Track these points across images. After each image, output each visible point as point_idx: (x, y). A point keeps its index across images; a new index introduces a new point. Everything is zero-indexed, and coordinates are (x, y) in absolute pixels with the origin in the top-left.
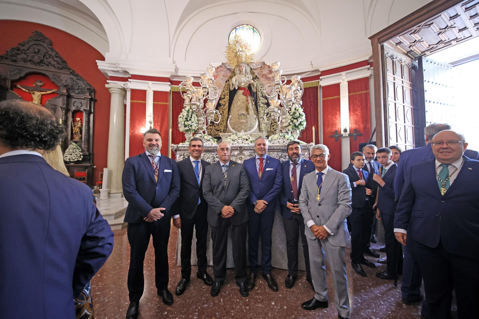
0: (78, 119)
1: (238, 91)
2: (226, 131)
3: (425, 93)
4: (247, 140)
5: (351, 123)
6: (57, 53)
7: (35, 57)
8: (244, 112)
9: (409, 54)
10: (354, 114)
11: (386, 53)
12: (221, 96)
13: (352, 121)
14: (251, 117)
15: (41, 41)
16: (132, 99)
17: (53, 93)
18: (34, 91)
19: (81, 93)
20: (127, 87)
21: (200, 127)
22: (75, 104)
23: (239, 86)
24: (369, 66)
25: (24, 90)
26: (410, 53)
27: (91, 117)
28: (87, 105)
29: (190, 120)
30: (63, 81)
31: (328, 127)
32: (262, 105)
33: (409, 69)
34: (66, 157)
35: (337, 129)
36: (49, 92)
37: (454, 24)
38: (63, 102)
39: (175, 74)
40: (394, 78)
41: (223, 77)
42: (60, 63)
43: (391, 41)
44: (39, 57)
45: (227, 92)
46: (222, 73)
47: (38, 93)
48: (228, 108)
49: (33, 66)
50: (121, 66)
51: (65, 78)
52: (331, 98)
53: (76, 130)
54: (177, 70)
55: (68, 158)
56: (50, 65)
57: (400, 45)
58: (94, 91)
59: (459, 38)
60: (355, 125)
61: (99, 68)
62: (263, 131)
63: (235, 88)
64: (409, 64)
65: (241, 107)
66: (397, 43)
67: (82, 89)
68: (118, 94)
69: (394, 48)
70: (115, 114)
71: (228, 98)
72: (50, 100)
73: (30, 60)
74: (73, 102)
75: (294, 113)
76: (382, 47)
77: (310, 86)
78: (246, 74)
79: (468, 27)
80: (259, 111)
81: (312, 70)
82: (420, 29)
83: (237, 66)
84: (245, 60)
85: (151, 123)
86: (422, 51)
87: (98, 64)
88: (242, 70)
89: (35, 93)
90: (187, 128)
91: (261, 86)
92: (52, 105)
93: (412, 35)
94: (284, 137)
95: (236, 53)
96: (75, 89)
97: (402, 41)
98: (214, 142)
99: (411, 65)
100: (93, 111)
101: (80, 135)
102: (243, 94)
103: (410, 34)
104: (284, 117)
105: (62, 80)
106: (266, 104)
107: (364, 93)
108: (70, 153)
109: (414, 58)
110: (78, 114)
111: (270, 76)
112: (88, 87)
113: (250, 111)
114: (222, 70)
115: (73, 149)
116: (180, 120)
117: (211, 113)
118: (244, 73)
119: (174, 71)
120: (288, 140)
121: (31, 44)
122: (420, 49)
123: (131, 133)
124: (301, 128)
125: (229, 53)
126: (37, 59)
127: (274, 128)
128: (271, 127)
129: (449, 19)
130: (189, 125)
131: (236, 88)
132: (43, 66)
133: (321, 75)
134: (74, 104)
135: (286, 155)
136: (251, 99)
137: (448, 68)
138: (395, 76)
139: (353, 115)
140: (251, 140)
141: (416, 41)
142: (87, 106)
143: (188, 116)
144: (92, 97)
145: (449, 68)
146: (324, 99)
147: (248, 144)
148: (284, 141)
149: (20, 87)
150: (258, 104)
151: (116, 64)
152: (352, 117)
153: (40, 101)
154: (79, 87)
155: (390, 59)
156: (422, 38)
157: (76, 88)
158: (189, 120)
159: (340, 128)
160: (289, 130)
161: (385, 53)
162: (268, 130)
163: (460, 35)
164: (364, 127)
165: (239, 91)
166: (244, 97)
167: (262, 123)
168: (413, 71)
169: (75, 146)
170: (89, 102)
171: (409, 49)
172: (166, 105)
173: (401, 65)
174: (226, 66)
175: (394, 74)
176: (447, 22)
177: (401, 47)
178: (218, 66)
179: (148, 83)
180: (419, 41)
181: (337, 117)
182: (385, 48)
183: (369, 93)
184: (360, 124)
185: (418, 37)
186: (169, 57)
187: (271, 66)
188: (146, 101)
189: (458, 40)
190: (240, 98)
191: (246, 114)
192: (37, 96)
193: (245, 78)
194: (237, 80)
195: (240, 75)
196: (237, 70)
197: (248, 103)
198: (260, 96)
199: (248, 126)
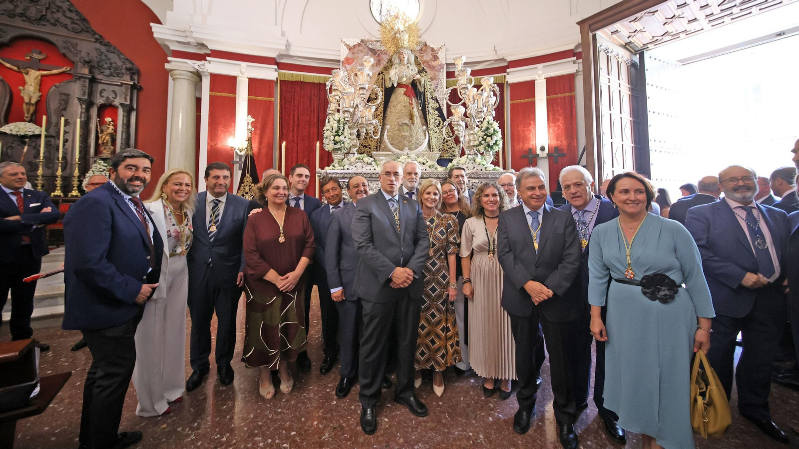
0: (108, 119)
1: (398, 88)
2: (380, 148)
3: (648, 101)
5: (550, 139)
6: (72, 5)
7: (31, 8)
8: (407, 121)
9: (627, 47)
10: (555, 126)
11: (600, 45)
12: (370, 95)
13: (552, 136)
14: (417, 128)
16: (212, 90)
17: (63, 73)
18: (29, 69)
19: (115, 75)
20: (204, 70)
21: (354, 144)
22: (105, 94)
23: (400, 82)
24: (575, 58)
25: (8, 65)
26: (628, 45)
27: (132, 116)
28: (126, 95)
29: (342, 134)
30: (82, 53)
31: (518, 144)
32: (431, 111)
33: (627, 66)
35: (531, 147)
36: (55, 71)
37: (683, 13)
38: (82, 89)
39: (284, 53)
40: (609, 79)
42: (77, 22)
43: (606, 29)
44: (38, 9)
45: (381, 89)
46: (361, 55)
47: (35, 73)
48: (382, 113)
49: (27, 25)
50: (194, 35)
51: (87, 48)
52: (522, 102)
53: (105, 138)
54: (288, 46)
56: (57, 23)
57: (617, 34)
58: (138, 73)
59: (688, 30)
60: (555, 141)
61: (155, 36)
62: (433, 150)
63: (393, 84)
64: (627, 60)
65: (402, 113)
66: (613, 32)
67: (116, 69)
68: (186, 80)
69: (609, 38)
70: (181, 114)
71: (383, 99)
72: (57, 86)
73: (22, 14)
75: (487, 128)
76: (594, 36)
78: (409, 65)
79: (698, 18)
80: (428, 120)
81: (496, 58)
82: (642, 16)
83: (395, 52)
84: (407, 44)
85: (250, 130)
86: (644, 44)
87: (153, 30)
88: (404, 59)
89: (29, 73)
91: (430, 83)
92: (62, 94)
93: (632, 23)
94: (474, 160)
96: (104, 67)
97: (619, 30)
99: (630, 62)
100: (135, 107)
101: (112, 148)
102: (405, 94)
103: (630, 22)
104: (472, 132)
105: (81, 51)
106: (437, 109)
107: (568, 96)
109: (634, 52)
110: (107, 111)
111: (434, 63)
112: (129, 66)
113: (415, 119)
114: (361, 51)
115: (100, 171)
116: (326, 134)
117: (370, 124)
118: (406, 63)
119: (284, 48)
122: (641, 41)
123: (211, 146)
125: (385, 32)
126: (34, 12)
127: (448, 145)
128: (444, 143)
129: (676, 7)
130: (341, 141)
131: (395, 85)
132: (45, 25)
133: (508, 67)
134: (101, 93)
136: (416, 101)
137: (676, 67)
138: (610, 77)
139: (553, 127)
140: (430, 165)
141: (636, 30)
142: (125, 99)
143: (339, 128)
144: (134, 83)
146: (512, 102)
147: (426, 170)
148: (475, 166)
150: (427, 110)
151: (184, 32)
152: (551, 130)
153: (38, 87)
154: (111, 64)
155: (604, 53)
156: (644, 28)
157: (106, 66)
158: (340, 134)
159: (535, 146)
160: (478, 151)
161: (598, 45)
163: (689, 28)
164: (568, 144)
165: (399, 90)
166: (406, 99)
167: (433, 137)
168: (632, 69)
169: (104, 166)
170: (129, 91)
171: (627, 39)
172: (270, 101)
173: (618, 62)
174: (367, 45)
175: (608, 75)
176: (674, 11)
177: (618, 37)
178: (354, 44)
179: (240, 65)
180: (641, 31)
181: (531, 128)
182: (597, 38)
183: (574, 96)
184: (563, 140)
185: (640, 26)
186: (276, 24)
187: (436, 49)
188: (236, 94)
189: (688, 33)
190: (400, 99)
191: (410, 123)
192: (32, 77)
193: (407, 70)
194: (395, 74)
195: (400, 66)
196: (396, 58)
197: (413, 108)
198: (428, 98)
199: (413, 142)
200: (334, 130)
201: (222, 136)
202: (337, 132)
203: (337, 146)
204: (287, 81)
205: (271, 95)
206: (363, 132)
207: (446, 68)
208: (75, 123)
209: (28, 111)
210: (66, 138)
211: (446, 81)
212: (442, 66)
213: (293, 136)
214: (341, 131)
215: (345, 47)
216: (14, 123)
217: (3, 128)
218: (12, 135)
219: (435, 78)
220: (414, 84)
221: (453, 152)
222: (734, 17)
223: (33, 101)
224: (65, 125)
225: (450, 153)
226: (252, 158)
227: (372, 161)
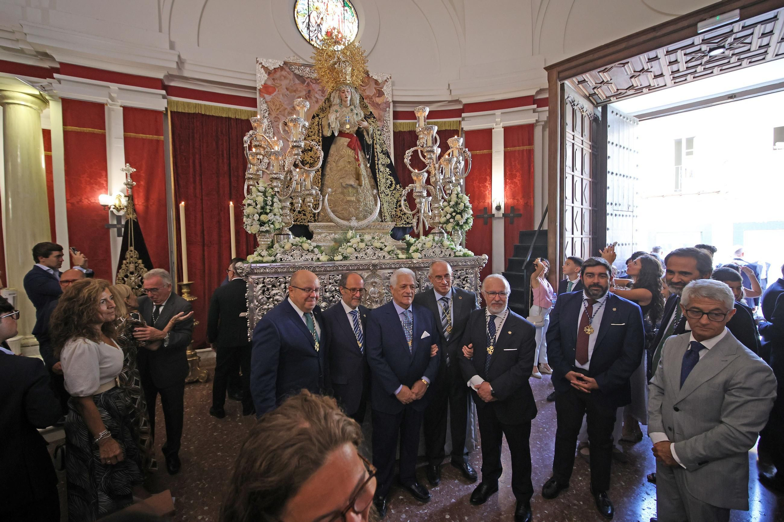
1: (340, 138)
2: (318, 216)
3: (608, 161)
4: (381, 249)
5: (507, 197)
8: (352, 182)
9: (591, 98)
10: (512, 183)
11: (567, 97)
13: (508, 194)
14: (366, 191)
16: (66, 122)
21: (287, 221)
23: (342, 129)
24: (535, 106)
26: (592, 96)
29: (271, 210)
32: (382, 169)
33: (590, 121)
35: (486, 205)
37: (651, 67)
39: (176, 73)
40: (573, 136)
41: (288, 92)
43: (574, 79)
45: (317, 138)
46: (285, 83)
50: (29, 39)
52: (478, 152)
54: (180, 63)
57: (583, 84)
59: (652, 85)
60: (512, 200)
64: (590, 114)
65: (346, 171)
66: (580, 81)
69: (576, 89)
75: (457, 204)
76: (562, 86)
77: (447, 128)
78: (353, 107)
79: (664, 74)
80: (378, 180)
81: (450, 99)
82: (612, 68)
83: (334, 89)
84: (350, 80)
85: (129, 184)
86: (607, 96)
88: (346, 99)
91: (379, 132)
93: (600, 74)
94: (442, 244)
95: (335, 64)
97: (587, 80)
98: (322, 254)
99: (593, 116)
102: (349, 146)
103: (599, 72)
106: (388, 166)
107: (526, 150)
109: (595, 104)
111: (378, 100)
114: (285, 77)
116: (248, 210)
117: (308, 194)
118: (349, 105)
119: (175, 66)
120: (447, 248)
122: (606, 93)
124: (467, 228)
125: (320, 61)
128: (396, 208)
129: (647, 61)
130: (269, 221)
131: (336, 134)
133: (463, 111)
136: (363, 155)
139: (510, 184)
140: (389, 250)
141: (603, 81)
145: (635, 124)
150: (377, 167)
151: (13, 32)
152: (508, 187)
155: (571, 105)
156: (611, 79)
158: (268, 211)
159: (490, 204)
161: (565, 96)
162: (392, 213)
163: (654, 83)
164: (525, 204)
165: (340, 140)
166: (350, 152)
168: (594, 124)
171: (592, 90)
172: (158, 141)
173: (582, 115)
174: (293, 70)
175: (573, 131)
176: (644, 64)
177: (583, 87)
178: (275, 67)
179: (109, 87)
180: (607, 83)
181: (487, 185)
182: (565, 88)
183: (533, 149)
184: (520, 199)
185: (608, 78)
186: (160, 31)
187: (380, 81)
188: (105, 129)
189: (651, 88)
190: (342, 153)
191: (356, 184)
193: (350, 115)
194: (336, 119)
195: (341, 108)
196: (336, 97)
197: (359, 165)
198: (378, 152)
199: (361, 209)
200: (259, 206)
201: (88, 188)
202: (262, 208)
203: (264, 229)
204: (182, 113)
205: (158, 132)
206: (298, 203)
207: (393, 106)
211: (394, 123)
212: (387, 104)
213: (195, 189)
214: (268, 207)
215: (262, 70)
220: (360, 133)
221: (408, 218)
222: (697, 75)
225: (403, 220)
226: (136, 224)
227: (314, 248)
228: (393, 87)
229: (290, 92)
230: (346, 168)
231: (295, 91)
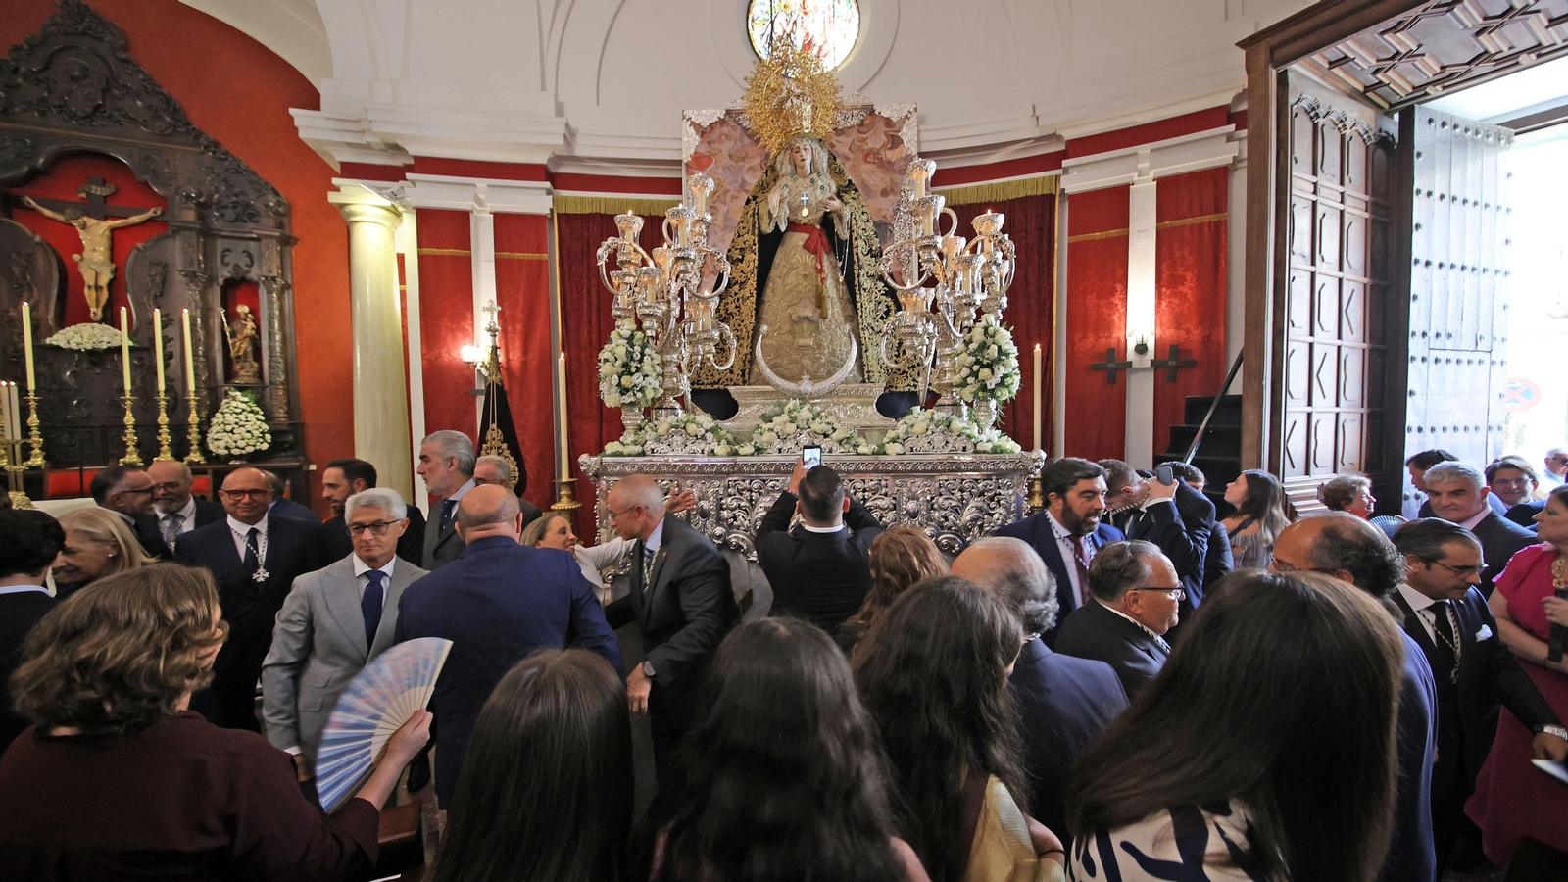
0: (243, 309)
1: (790, 234)
3: (1416, 235)
4: (826, 436)
5: (1162, 325)
7: (74, 94)
8: (809, 311)
9: (1370, 95)
10: (1174, 295)
11: (1296, 99)
13: (1165, 318)
14: (834, 327)
15: (90, 35)
16: (421, 242)
17: (151, 220)
18: (86, 219)
19: (245, 218)
20: (404, 203)
21: (671, 386)
22: (230, 259)
23: (793, 218)
24: (1232, 127)
25: (48, 212)
26: (1373, 91)
27: (287, 301)
28: (268, 259)
29: (638, 369)
30: (179, 179)
31: (1084, 337)
32: (868, 284)
33: (1367, 148)
34: (217, 440)
35: (1113, 342)
36: (135, 219)
38: (187, 253)
39: (563, 152)
40: (1315, 184)
41: (732, 162)
42: (164, 115)
43: (1313, 57)
44: (88, 95)
45: (751, 239)
46: (727, 147)
47: (99, 225)
48: (754, 294)
49: (71, 129)
50: (376, 128)
51: (187, 166)
52: (1097, 235)
53: (241, 346)
54: (570, 135)
55: (222, 444)
56: (126, 120)
57: (1345, 66)
58: (289, 211)
59: (1545, 44)
60: (1173, 331)
61: (302, 135)
62: (871, 375)
63: (777, 227)
64: (1367, 132)
65: (800, 292)
66: (1333, 60)
67: (246, 206)
68: (376, 225)
69: (1322, 78)
71: (756, 262)
72: (141, 248)
73: (60, 106)
74: (219, 251)
75: (983, 346)
76: (1283, 80)
77: (1029, 193)
78: (815, 176)
80: (859, 305)
81: (1038, 135)
82: (1417, 17)
84: (810, 127)
85: (492, 331)
86: (1417, 85)
87: (296, 123)
88: (803, 163)
89: (87, 225)
90: (629, 397)
91: (865, 217)
92: (153, 263)
93: (1386, 37)
94: (948, 427)
95: (782, 102)
96: (223, 204)
97: (1352, 56)
98: (719, 441)
99: (1374, 135)
100: (289, 282)
101: (256, 364)
102: (806, 246)
103: (1382, 33)
104: (948, 351)
105: (176, 175)
107: (1210, 222)
108: (229, 428)
109: (1386, 106)
110: (240, 293)
111: (891, 155)
112: (269, 198)
113: (829, 305)
114: (727, 137)
115: (236, 412)
116: (605, 369)
117: (705, 339)
118: (809, 172)
119: (560, 141)
120: (959, 436)
121: (56, 48)
122: (1410, 78)
123: (427, 360)
124: (1005, 395)
126: (81, 101)
130: (635, 386)
131: (783, 228)
132: (104, 126)
133: (1065, 155)
134: (223, 256)
135: (953, 489)
136: (831, 262)
137: (1500, 140)
139: (1170, 296)
140: (840, 437)
141: (1398, 53)
142: (269, 266)
143: (630, 355)
144: (282, 234)
145: (1503, 142)
146: (1074, 238)
149: (33, 203)
150: (856, 282)
151: (358, 121)
152: (1164, 304)
153: (108, 253)
154: (236, 196)
155: (1307, 118)
156: (1419, 46)
157: (226, 202)
158: (633, 370)
159: (1123, 340)
160: (962, 398)
161: (1291, 100)
163: (1550, 38)
164: (1204, 338)
165: (791, 238)
166: (809, 258)
167: (870, 346)
168: (1380, 152)
169: (243, 402)
170: (273, 249)
171: (1371, 77)
172: (540, 261)
173: (1342, 137)
174: (740, 122)
175: (1315, 174)
177: (1345, 72)
178: (711, 122)
179: (476, 185)
181: (1117, 301)
182: (1290, 81)
183: (1226, 220)
184: (1192, 329)
185: (1408, 42)
186: (543, 89)
187: (894, 120)
188: (470, 249)
189: (1543, 51)
190: (794, 260)
191: (816, 316)
192: (95, 236)
193: (810, 190)
194: (783, 200)
195: (796, 180)
196: (785, 162)
197: (823, 280)
198: (860, 255)
199: (823, 361)
200: (619, 362)
201: (449, 338)
202: (626, 365)
204: (573, 214)
205: (541, 247)
208: (181, 321)
209: (98, 300)
210: (169, 349)
212: (908, 160)
214: (633, 364)
215: (692, 130)
216: (73, 327)
217: (56, 337)
218: (71, 351)
219: (892, 190)
223: (104, 281)
224: (164, 326)
225: (910, 379)
226: (500, 389)
227: (706, 431)
228: (922, 128)
229: (736, 162)
230: (800, 288)
231: (743, 159)
